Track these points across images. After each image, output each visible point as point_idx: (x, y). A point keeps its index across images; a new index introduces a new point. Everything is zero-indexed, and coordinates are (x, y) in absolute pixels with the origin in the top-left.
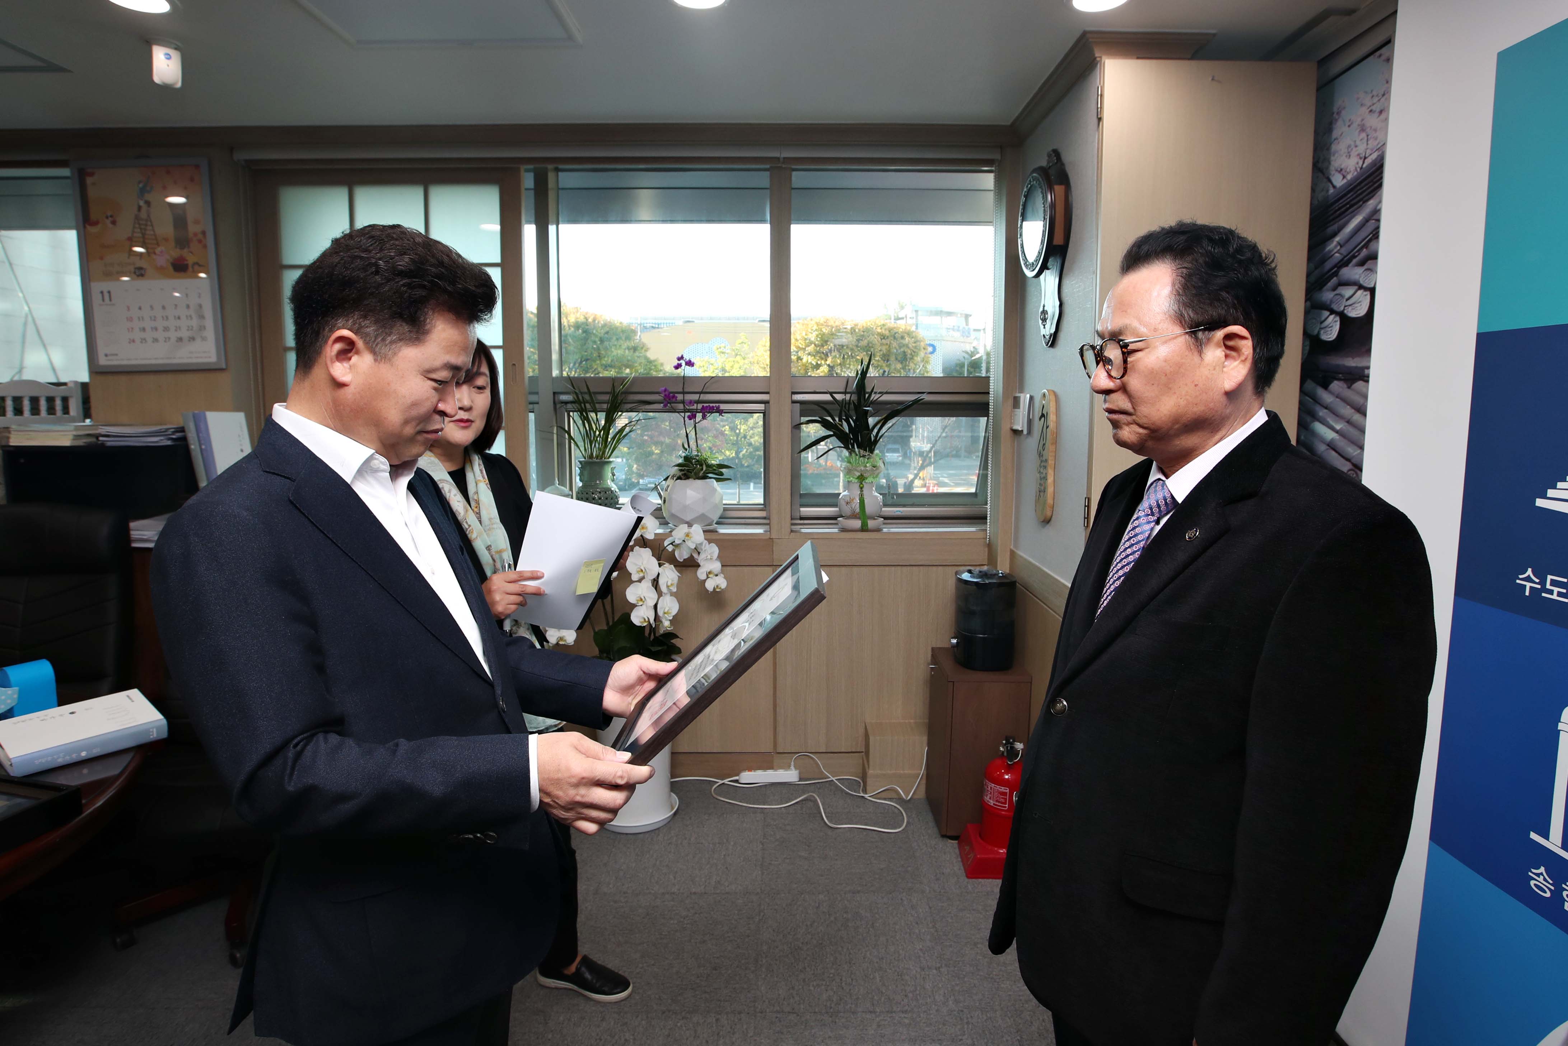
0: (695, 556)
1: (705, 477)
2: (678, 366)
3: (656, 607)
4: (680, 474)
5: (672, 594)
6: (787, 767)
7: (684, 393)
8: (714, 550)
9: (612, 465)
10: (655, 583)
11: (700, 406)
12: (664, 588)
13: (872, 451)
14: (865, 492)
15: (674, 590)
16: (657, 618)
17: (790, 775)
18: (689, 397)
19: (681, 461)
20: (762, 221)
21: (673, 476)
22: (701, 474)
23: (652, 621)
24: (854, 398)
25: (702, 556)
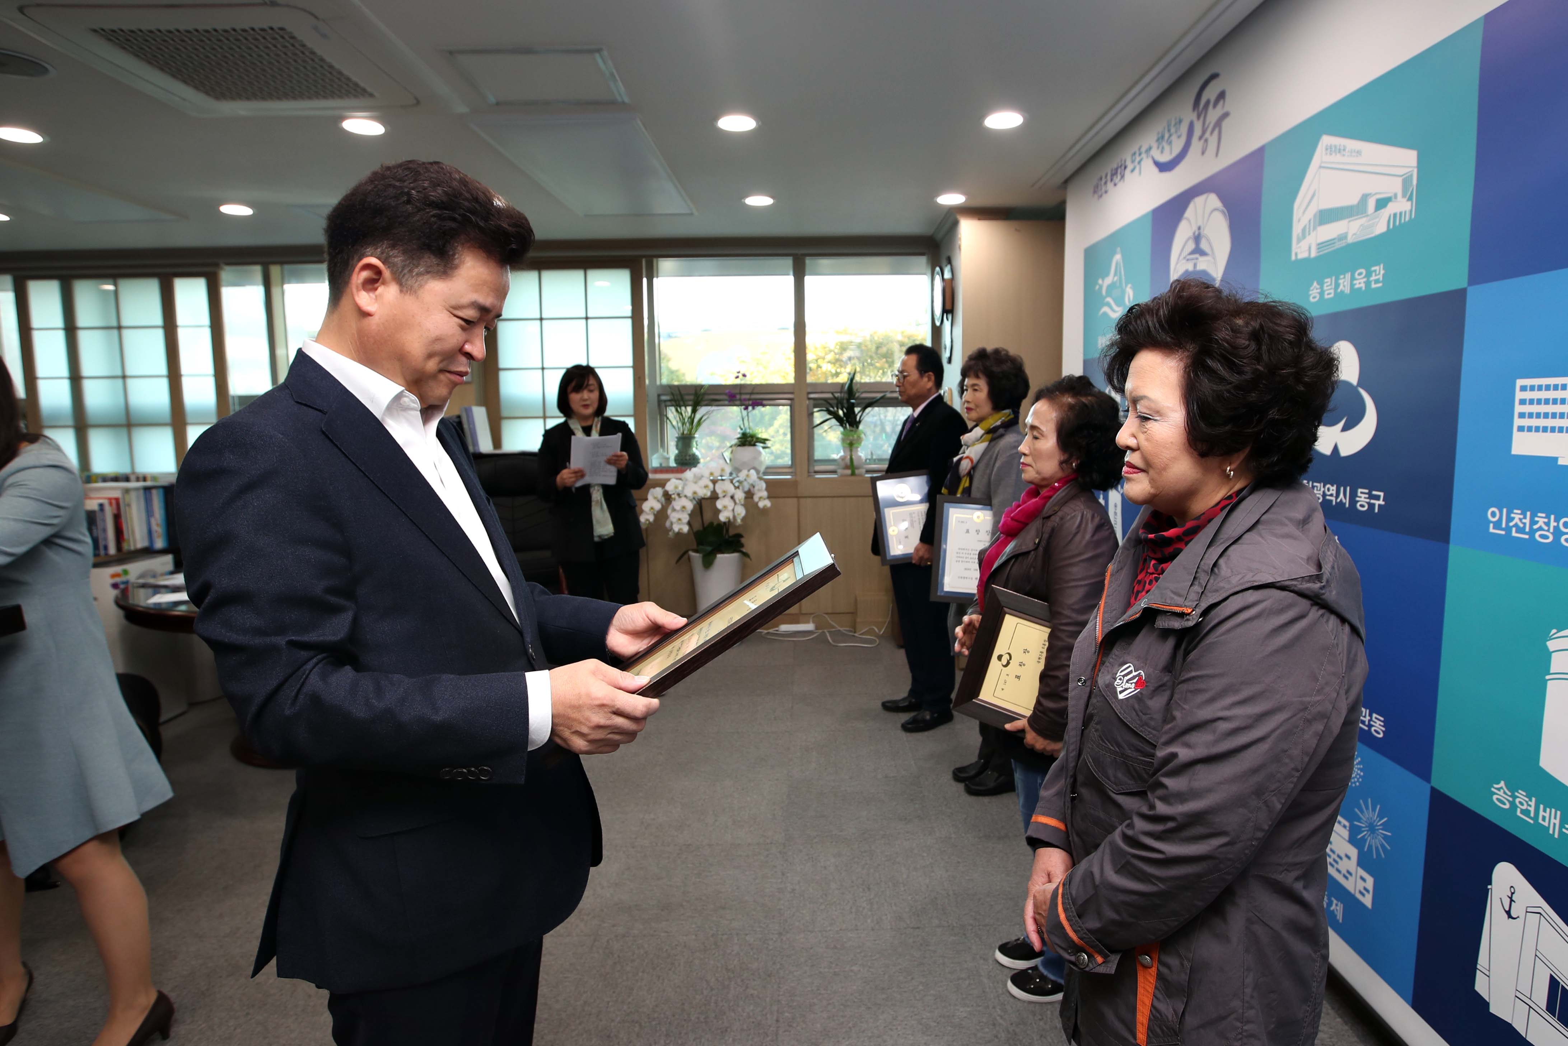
0: (752, 489)
1: (754, 445)
2: (737, 377)
3: (733, 510)
4: (739, 443)
5: (742, 505)
6: (808, 622)
7: (740, 394)
8: (764, 485)
9: (696, 439)
10: (732, 497)
11: (750, 402)
12: (737, 501)
13: (858, 427)
14: (853, 453)
15: (743, 503)
16: (734, 517)
17: (810, 627)
18: (744, 397)
19: (739, 436)
20: (788, 275)
21: (735, 445)
22: (752, 443)
23: (731, 517)
24: (846, 396)
25: (756, 488)
